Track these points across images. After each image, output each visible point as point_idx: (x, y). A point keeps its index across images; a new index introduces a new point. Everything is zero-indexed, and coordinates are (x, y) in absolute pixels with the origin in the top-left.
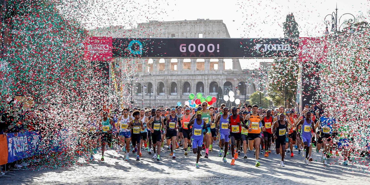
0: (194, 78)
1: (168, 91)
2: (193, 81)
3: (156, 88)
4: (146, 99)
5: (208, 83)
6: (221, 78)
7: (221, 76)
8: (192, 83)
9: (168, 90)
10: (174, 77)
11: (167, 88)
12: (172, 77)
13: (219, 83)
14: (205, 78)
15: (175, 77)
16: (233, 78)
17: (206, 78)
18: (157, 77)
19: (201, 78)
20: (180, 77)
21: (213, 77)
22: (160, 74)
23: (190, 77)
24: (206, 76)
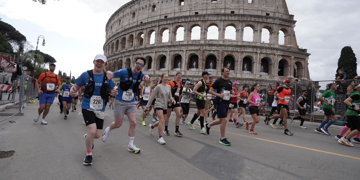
0: (242, 50)
1: (203, 65)
2: (240, 53)
3: (186, 61)
4: (172, 74)
5: (260, 58)
6: (277, 54)
7: (277, 51)
8: (238, 57)
9: (203, 63)
10: (213, 47)
11: (203, 61)
12: (211, 47)
13: (273, 60)
14: (257, 51)
15: (215, 47)
16: (290, 55)
17: (259, 52)
18: (189, 47)
19: (252, 51)
20: (223, 47)
21: (268, 50)
22: (193, 43)
23: (237, 48)
24: (259, 49)
